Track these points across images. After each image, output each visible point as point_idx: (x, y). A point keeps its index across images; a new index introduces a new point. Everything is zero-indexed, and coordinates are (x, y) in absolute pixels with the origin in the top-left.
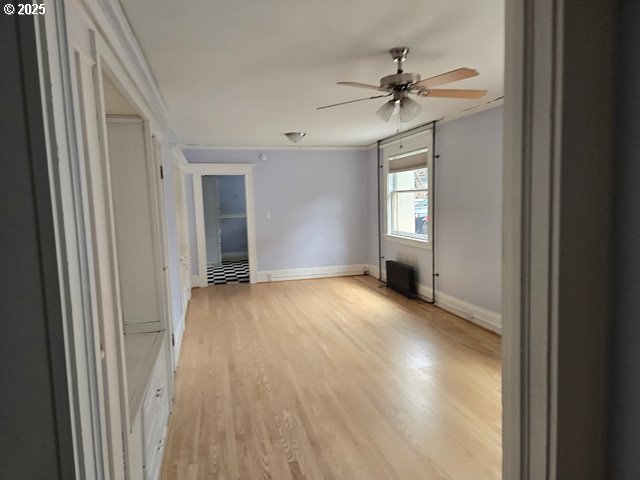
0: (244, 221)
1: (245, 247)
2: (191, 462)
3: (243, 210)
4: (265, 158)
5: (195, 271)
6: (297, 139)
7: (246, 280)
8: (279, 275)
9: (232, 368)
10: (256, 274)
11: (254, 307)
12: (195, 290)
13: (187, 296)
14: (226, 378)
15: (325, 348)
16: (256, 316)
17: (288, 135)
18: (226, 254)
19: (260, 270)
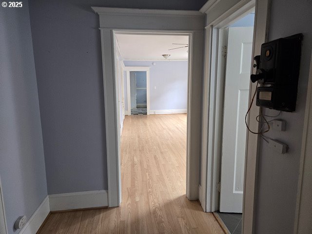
0: (146, 91)
1: (146, 102)
2: (126, 154)
3: (146, 86)
4: (155, 64)
5: (126, 109)
6: (167, 57)
7: (146, 114)
8: (158, 112)
9: (139, 137)
10: (149, 111)
11: (148, 122)
12: (126, 116)
13: (124, 117)
14: (137, 139)
15: (171, 133)
16: (148, 125)
17: (163, 55)
18: (139, 104)
19: (151, 110)
